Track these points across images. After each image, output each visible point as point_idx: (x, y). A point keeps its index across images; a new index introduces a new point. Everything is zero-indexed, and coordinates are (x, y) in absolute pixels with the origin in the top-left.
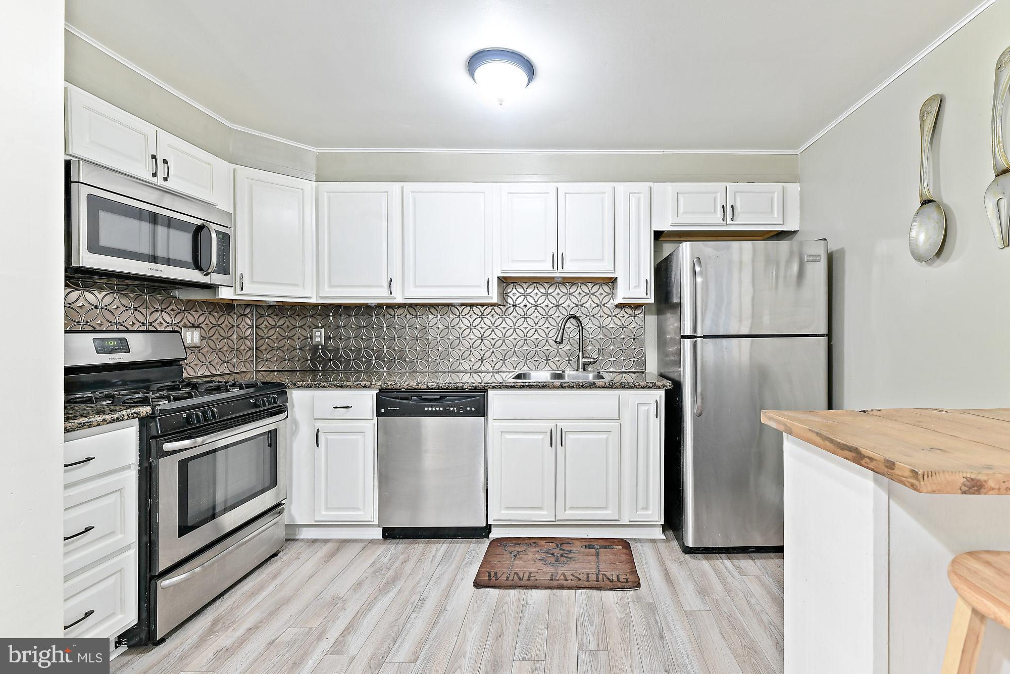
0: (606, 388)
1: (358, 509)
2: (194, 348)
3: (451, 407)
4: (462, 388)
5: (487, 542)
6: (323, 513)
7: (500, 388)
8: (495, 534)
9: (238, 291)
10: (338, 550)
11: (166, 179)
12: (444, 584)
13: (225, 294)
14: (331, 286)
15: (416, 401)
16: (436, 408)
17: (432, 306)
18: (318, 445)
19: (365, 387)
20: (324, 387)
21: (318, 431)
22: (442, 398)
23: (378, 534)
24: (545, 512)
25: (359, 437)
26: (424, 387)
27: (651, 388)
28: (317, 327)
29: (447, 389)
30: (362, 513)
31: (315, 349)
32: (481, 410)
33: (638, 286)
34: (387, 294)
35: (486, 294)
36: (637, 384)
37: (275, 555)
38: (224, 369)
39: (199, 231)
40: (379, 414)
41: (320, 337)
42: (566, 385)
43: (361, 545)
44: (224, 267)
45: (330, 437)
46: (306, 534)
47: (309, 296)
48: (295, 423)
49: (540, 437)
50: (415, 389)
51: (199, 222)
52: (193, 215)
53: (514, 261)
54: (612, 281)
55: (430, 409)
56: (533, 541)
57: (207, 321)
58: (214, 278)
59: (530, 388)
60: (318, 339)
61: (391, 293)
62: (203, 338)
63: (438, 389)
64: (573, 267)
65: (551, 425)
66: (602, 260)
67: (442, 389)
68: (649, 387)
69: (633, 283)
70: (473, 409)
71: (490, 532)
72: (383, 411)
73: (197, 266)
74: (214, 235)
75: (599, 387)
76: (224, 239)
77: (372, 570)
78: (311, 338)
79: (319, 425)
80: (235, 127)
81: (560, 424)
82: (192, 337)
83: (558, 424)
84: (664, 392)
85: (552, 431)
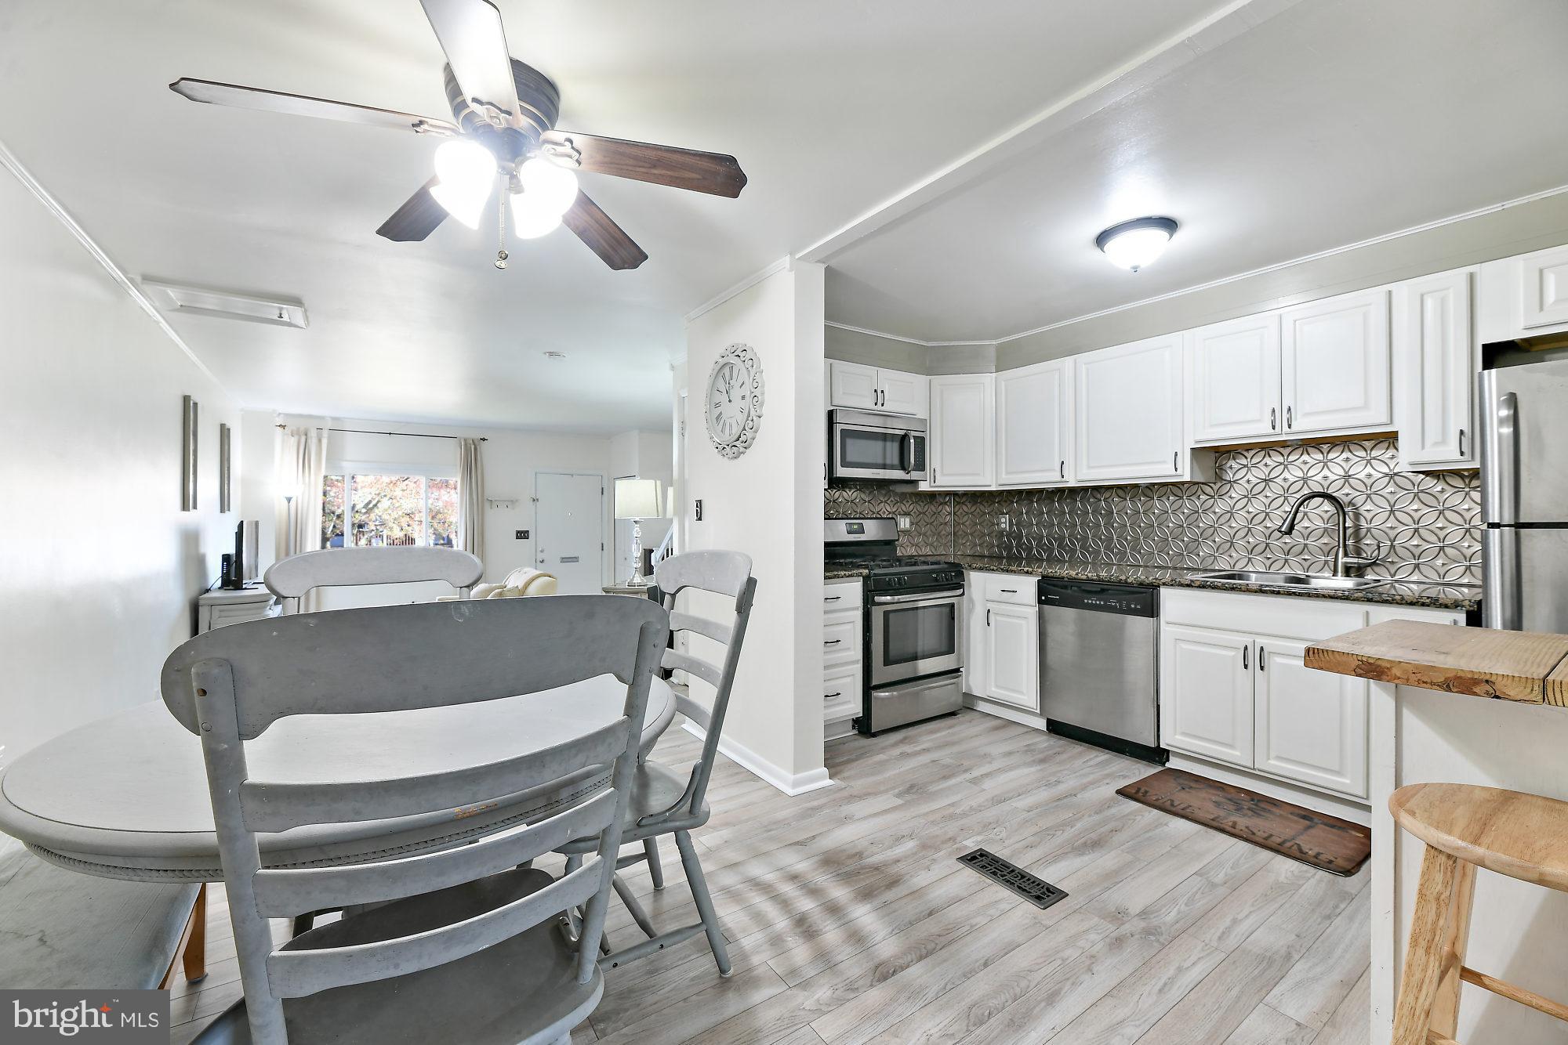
0: (1337, 598)
1: (1022, 693)
2: (905, 532)
3: (1113, 602)
4: (1126, 582)
5: (1161, 768)
6: (993, 689)
7: (1172, 585)
8: (1174, 763)
9: (932, 484)
10: (1004, 727)
11: (883, 405)
12: (1085, 780)
13: (924, 487)
14: (1007, 473)
15: (1075, 591)
16: (1096, 601)
17: (1121, 488)
18: (988, 624)
19: (1027, 572)
20: (993, 570)
21: (989, 611)
22: (1103, 591)
23: (1041, 724)
24: (1238, 753)
25: (1023, 622)
26: (1084, 577)
27: (1428, 606)
28: (1003, 513)
29: (1109, 581)
30: (1026, 698)
31: (1001, 533)
32: (1151, 609)
33: (1444, 441)
34: (1059, 478)
35: (1173, 472)
36: (1398, 597)
37: (953, 714)
38: (927, 551)
39: (903, 439)
40: (1040, 602)
41: (1005, 523)
43: (1026, 730)
44: (921, 466)
45: (998, 618)
46: (982, 707)
47: (990, 484)
48: (971, 601)
49: (1232, 653)
50: (1075, 579)
51: (902, 433)
52: (897, 428)
53: (1212, 426)
54: (1390, 439)
55: (1090, 602)
56: (1221, 785)
57: (915, 510)
58: (914, 475)
59: (1213, 588)
60: (1003, 526)
61: (1063, 477)
62: (912, 524)
63: (1099, 581)
64: (1306, 426)
65: (1247, 640)
66: (1366, 406)
67: (1103, 581)
68: (1423, 604)
69: (1432, 435)
70: (1138, 607)
71: (1168, 760)
72: (1043, 598)
73: (903, 466)
74: (912, 441)
76: (921, 442)
77: (1026, 748)
78: (998, 524)
79: (990, 606)
80: (930, 344)
81: (1261, 641)
82: (904, 523)
83: (1257, 640)
84: (1465, 615)
85: (1246, 648)
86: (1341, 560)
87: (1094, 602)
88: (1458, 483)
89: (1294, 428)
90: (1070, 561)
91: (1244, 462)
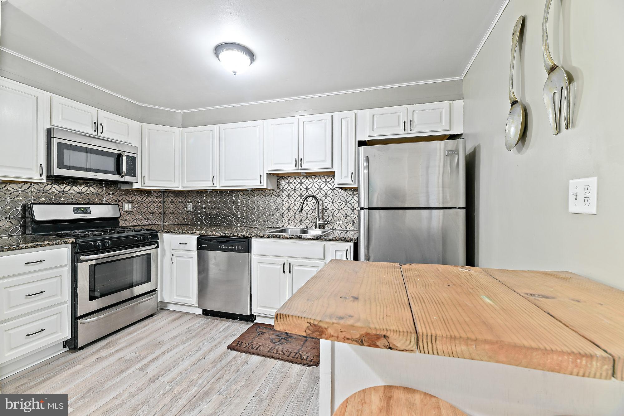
0: (315, 240)
1: (189, 297)
2: (128, 212)
3: (232, 247)
4: (238, 237)
5: (252, 324)
6: (175, 297)
7: (256, 237)
8: (257, 321)
9: (143, 185)
10: (180, 317)
11: (102, 133)
12: (213, 344)
13: (136, 186)
14: (187, 181)
15: (215, 242)
18: (172, 262)
19: (192, 233)
20: (175, 233)
21: (173, 255)
22: (227, 241)
23: (200, 312)
25: (190, 260)
26: (219, 235)
27: (343, 241)
28: (189, 202)
29: (230, 236)
30: (192, 300)
32: (248, 249)
33: (347, 177)
34: (212, 185)
35: (259, 184)
36: (334, 238)
37: (152, 316)
39: (119, 157)
40: (198, 249)
41: (190, 207)
42: (292, 237)
43: (191, 316)
44: (132, 172)
45: (178, 259)
46: (171, 307)
47: (178, 186)
48: (163, 250)
49: (279, 267)
50: (215, 236)
51: (118, 152)
52: (114, 149)
53: (275, 164)
54: (332, 174)
55: (221, 247)
57: (134, 199)
58: (127, 179)
60: (189, 209)
61: (213, 184)
62: (134, 207)
63: (226, 236)
64: (307, 167)
65: (284, 260)
66: (325, 161)
67: (228, 236)
68: (341, 241)
69: (344, 174)
70: (242, 248)
71: (256, 319)
72: (200, 247)
73: (119, 171)
74: (125, 158)
75: (311, 239)
76: (132, 159)
77: (187, 330)
78: (186, 208)
79: (173, 252)
80: (142, 104)
81: (290, 260)
82: (128, 207)
83: (288, 260)
84: (353, 244)
85: (284, 264)
86: (318, 222)
87: (223, 247)
88: (350, 193)
89: (303, 167)
90: (220, 226)
91: (287, 181)
